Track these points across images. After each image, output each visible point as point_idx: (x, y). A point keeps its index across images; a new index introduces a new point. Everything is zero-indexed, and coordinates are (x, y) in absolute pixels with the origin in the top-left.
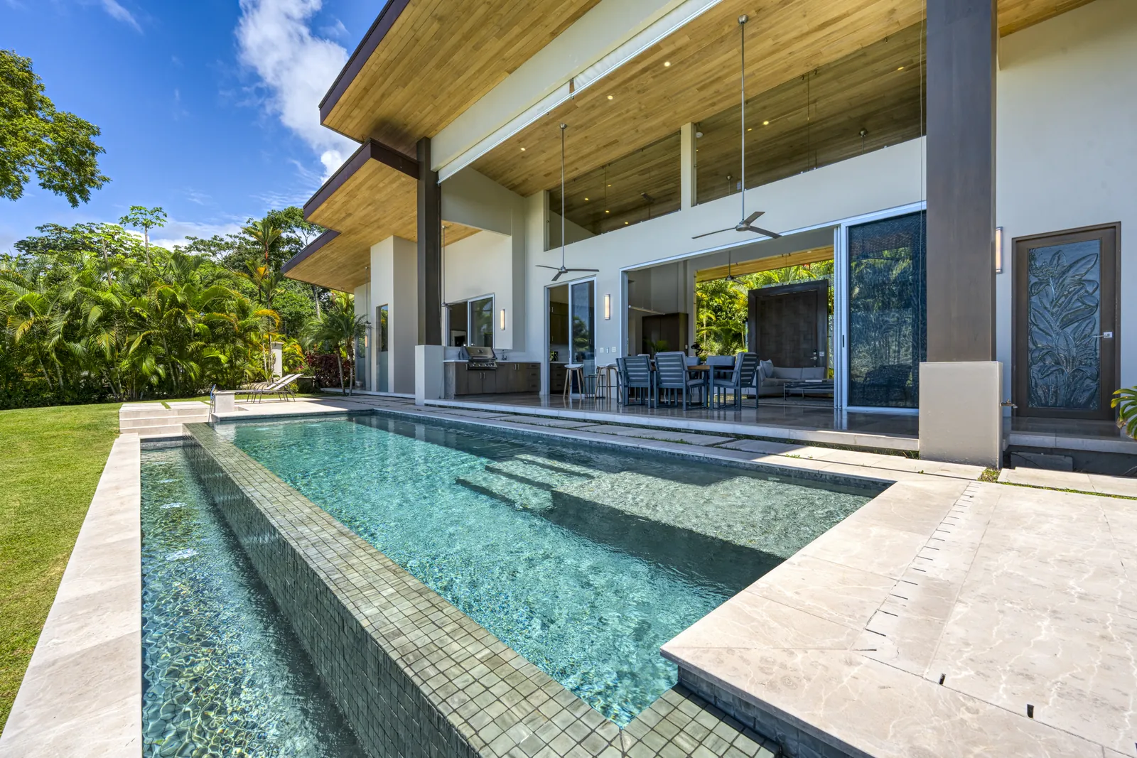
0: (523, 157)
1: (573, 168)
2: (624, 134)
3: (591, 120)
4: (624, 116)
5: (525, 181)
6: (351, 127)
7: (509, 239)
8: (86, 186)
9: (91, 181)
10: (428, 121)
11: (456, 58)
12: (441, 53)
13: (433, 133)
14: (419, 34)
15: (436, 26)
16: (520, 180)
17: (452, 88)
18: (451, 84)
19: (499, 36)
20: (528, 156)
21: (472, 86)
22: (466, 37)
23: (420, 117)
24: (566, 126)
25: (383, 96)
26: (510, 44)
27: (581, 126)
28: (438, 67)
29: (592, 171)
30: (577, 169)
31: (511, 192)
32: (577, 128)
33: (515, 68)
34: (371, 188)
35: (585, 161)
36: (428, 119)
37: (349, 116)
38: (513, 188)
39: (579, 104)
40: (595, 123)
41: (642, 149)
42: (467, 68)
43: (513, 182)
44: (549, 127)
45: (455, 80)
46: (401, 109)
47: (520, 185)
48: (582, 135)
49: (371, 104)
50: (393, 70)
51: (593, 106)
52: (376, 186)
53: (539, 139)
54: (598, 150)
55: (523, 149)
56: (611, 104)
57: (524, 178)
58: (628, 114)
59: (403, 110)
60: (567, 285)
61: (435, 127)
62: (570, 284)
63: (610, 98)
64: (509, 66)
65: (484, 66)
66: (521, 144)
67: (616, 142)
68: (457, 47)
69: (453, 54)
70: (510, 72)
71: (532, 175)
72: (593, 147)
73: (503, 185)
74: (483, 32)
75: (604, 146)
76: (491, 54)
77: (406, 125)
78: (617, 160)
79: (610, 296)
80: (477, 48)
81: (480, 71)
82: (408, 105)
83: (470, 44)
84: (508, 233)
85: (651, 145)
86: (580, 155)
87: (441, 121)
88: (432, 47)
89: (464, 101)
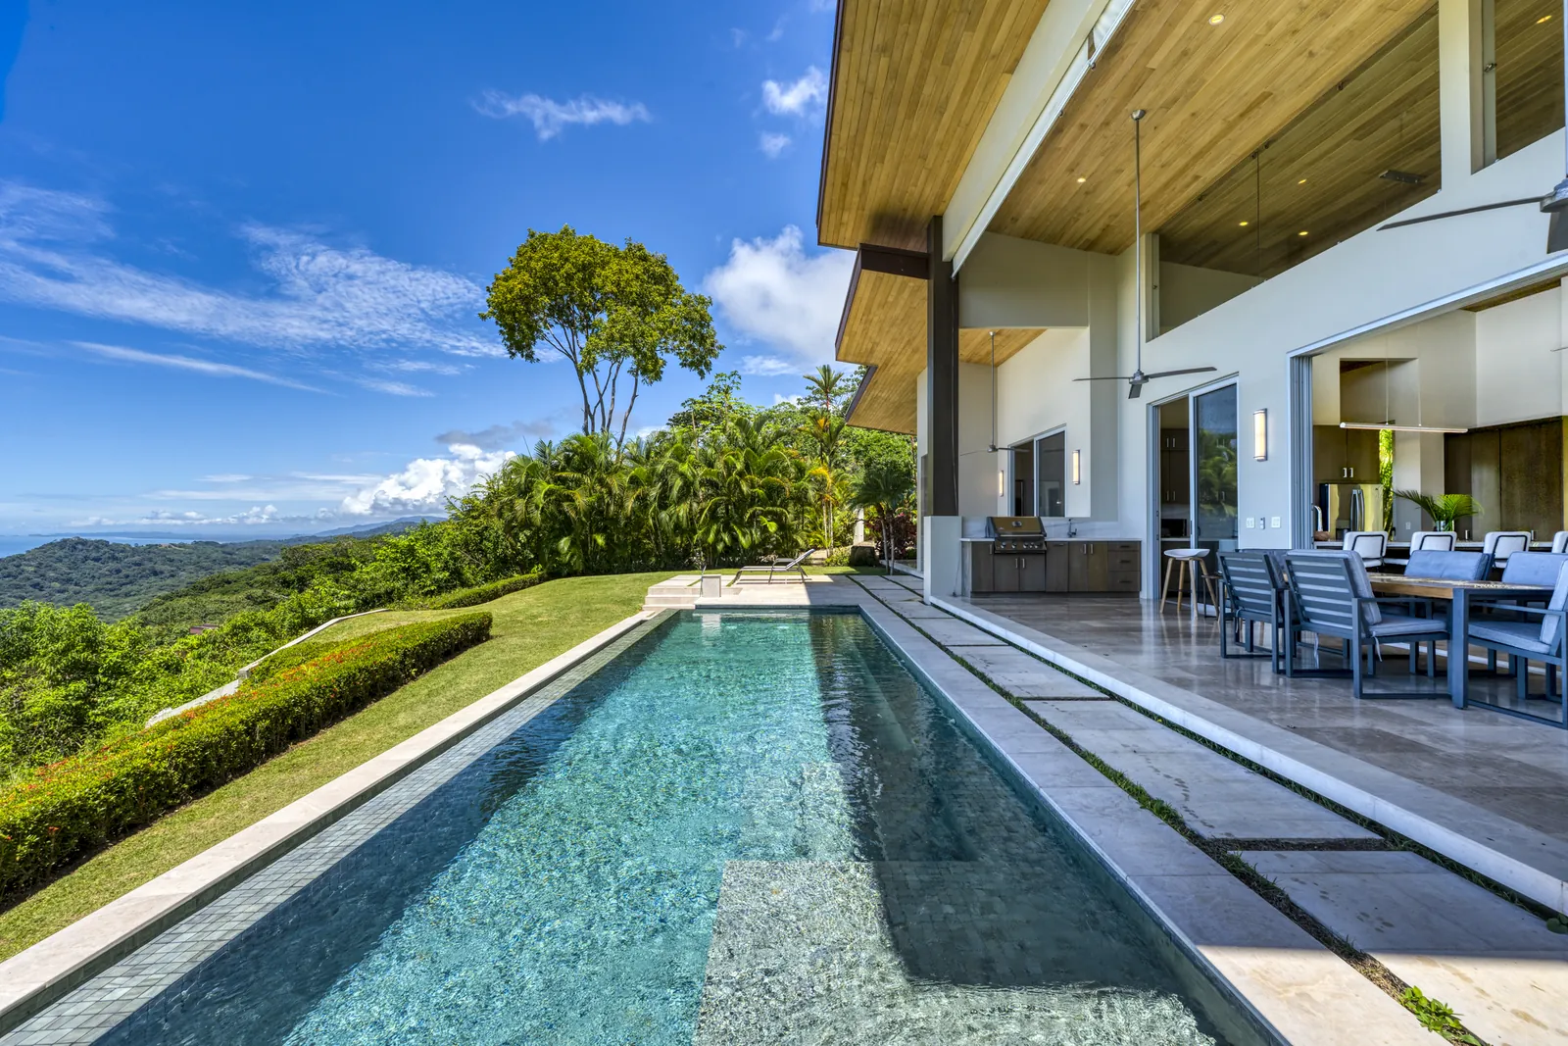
0: (1087, 193)
1: (1188, 179)
2: (1280, 72)
3: (1189, 82)
4: (1265, 40)
5: (1106, 229)
6: (848, 235)
7: (1084, 334)
8: (709, 359)
9: (710, 352)
10: (930, 193)
11: (927, 90)
12: (907, 94)
13: (942, 207)
14: (870, 83)
15: (884, 61)
16: (1096, 231)
17: (940, 136)
18: (936, 130)
19: (972, 27)
20: (1095, 188)
21: (966, 118)
22: (928, 54)
23: (919, 193)
24: (1143, 113)
25: (864, 183)
26: (993, 29)
27: (1175, 100)
28: (910, 114)
29: (1233, 171)
30: (1197, 178)
31: (1089, 253)
32: (1167, 106)
33: (1017, 61)
34: (882, 305)
35: (1208, 157)
36: (928, 190)
37: (841, 224)
38: (1090, 246)
39: (1153, 64)
40: (1204, 81)
41: (1341, 86)
42: (948, 98)
43: (1087, 237)
44: (1113, 126)
45: (939, 121)
46: (891, 192)
47: (1099, 238)
48: (1184, 115)
49: (856, 199)
50: (862, 146)
51: (1185, 53)
52: (886, 302)
53: (1102, 154)
54: (1230, 127)
55: (1081, 180)
56: (1220, 33)
57: (1101, 225)
58: (1272, 33)
59: (894, 192)
60: (1186, 398)
61: (942, 198)
62: (1192, 395)
63: (1217, 19)
64: (1006, 61)
65: (969, 82)
66: (1075, 174)
67: (1265, 96)
68: (922, 77)
69: (921, 87)
70: (1011, 71)
71: (1116, 216)
72: (1217, 126)
73: (1072, 246)
74: (946, 34)
75: (1242, 115)
76: (971, 59)
77: (905, 210)
78: (1282, 133)
79: (1266, 411)
80: (948, 61)
81: (967, 91)
82: (897, 181)
83: (937, 62)
84: (1083, 324)
85: (1364, 67)
86: (1194, 151)
87: (945, 185)
88: (891, 93)
89: (963, 146)
